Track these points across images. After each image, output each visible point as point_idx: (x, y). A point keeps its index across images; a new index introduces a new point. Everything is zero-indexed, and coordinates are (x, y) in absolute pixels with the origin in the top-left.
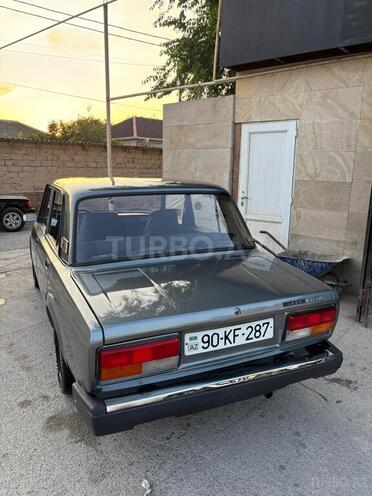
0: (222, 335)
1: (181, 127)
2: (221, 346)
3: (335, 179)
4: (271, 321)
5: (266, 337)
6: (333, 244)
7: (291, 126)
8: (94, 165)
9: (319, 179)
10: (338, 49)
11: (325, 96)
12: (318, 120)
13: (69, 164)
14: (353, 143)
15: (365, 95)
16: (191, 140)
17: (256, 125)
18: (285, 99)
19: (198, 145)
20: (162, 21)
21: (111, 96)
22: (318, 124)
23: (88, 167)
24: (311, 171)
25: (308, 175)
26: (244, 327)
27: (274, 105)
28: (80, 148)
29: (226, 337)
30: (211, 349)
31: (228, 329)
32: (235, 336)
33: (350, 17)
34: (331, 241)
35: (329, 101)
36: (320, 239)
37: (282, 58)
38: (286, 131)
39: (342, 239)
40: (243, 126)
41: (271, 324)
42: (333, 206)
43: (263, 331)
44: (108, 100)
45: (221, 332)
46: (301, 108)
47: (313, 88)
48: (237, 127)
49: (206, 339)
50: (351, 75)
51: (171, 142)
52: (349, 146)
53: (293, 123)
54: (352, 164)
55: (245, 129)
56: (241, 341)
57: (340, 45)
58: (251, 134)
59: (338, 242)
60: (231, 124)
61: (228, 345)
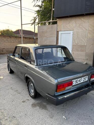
0: (79, 80)
1: (43, 32)
2: (79, 83)
3: (82, 44)
4: (87, 76)
5: (86, 80)
6: (82, 60)
7: (72, 32)
8: (13, 42)
9: (78, 44)
10: (84, 14)
11: (80, 25)
12: (78, 31)
13: (6, 41)
14: (86, 36)
15: (89, 25)
16: (45, 35)
17: (62, 32)
18: (70, 25)
19: (47, 36)
20: (35, 5)
21: (22, 24)
22: (78, 32)
23: (11, 42)
24: (76, 42)
25: (76, 44)
26: (83, 78)
27: (67, 27)
28: (9, 37)
29: (80, 81)
30: (77, 83)
31: (80, 79)
32: (81, 80)
33: (87, 7)
34: (81, 59)
35: (81, 26)
36: (79, 59)
37: (70, 16)
38: (70, 33)
39: (84, 58)
40: (59, 32)
41: (87, 77)
42: (82, 51)
43: (86, 79)
44: (22, 25)
45: (79, 79)
46: (74, 28)
47: (77, 23)
48: (58, 32)
49: (76, 81)
50: (86, 20)
51: (40, 36)
52: (85, 37)
53: (72, 31)
54: (86, 41)
55: (60, 33)
56: (82, 81)
57: (84, 13)
58: (61, 34)
59: (83, 59)
60: (56, 31)
61: (80, 82)
